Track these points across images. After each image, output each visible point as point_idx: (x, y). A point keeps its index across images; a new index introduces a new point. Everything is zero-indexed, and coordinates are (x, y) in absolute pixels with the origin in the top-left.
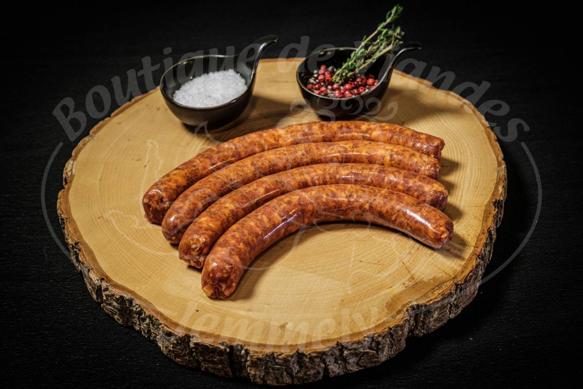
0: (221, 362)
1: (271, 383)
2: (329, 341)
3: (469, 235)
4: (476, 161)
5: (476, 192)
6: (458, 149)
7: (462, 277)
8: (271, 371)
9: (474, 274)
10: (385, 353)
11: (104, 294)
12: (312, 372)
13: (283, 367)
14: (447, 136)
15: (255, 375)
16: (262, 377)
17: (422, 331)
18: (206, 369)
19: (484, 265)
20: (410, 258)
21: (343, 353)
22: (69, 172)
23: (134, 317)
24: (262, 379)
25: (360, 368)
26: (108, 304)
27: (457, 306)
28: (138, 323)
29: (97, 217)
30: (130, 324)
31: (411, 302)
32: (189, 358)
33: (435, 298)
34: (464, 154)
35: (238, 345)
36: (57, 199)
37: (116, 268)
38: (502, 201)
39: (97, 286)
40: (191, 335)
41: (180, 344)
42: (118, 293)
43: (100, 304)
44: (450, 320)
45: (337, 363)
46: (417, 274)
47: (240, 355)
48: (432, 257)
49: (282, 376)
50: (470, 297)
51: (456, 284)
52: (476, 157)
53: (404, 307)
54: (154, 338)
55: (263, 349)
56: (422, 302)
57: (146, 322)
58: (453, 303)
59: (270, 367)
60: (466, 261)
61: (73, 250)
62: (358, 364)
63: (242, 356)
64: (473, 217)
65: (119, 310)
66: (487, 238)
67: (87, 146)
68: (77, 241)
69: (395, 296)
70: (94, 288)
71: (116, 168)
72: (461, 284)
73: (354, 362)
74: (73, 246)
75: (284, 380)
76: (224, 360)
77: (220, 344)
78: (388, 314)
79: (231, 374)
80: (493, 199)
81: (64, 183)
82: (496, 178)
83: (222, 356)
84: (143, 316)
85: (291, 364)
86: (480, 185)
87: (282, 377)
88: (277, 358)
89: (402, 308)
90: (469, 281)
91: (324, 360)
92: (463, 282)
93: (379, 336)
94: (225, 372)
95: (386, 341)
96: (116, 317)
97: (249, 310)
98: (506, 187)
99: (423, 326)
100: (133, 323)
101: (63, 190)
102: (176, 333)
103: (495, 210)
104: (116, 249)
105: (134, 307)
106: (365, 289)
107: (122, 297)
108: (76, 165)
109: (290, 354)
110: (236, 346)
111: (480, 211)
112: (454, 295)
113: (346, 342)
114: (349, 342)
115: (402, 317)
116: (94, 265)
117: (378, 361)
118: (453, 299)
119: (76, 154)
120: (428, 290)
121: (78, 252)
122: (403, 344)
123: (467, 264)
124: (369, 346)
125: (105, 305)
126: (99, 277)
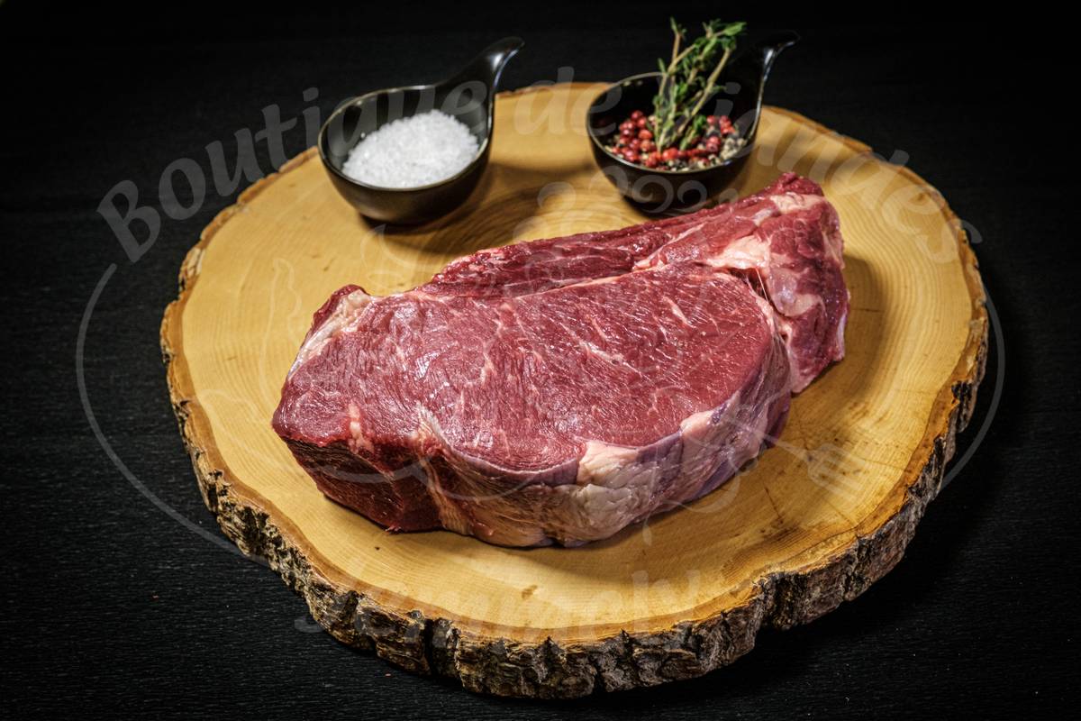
0: (410, 646)
1: (498, 692)
2: (608, 628)
3: (897, 447)
4: (932, 306)
5: (923, 364)
6: (902, 279)
7: (874, 526)
8: (497, 672)
9: (898, 522)
10: (712, 657)
11: (220, 499)
12: (573, 680)
13: (520, 668)
14: (884, 253)
15: (469, 675)
16: (481, 680)
17: (789, 621)
18: (384, 654)
19: (923, 505)
20: (782, 483)
21: (633, 652)
22: (191, 268)
23: (269, 547)
24: (480, 684)
25: (665, 680)
26: (226, 519)
27: (860, 579)
28: (275, 558)
29: (226, 357)
30: (264, 558)
31: (770, 567)
32: (356, 632)
33: (817, 564)
34: (911, 289)
35: (440, 619)
36: (162, 316)
37: (246, 456)
38: (970, 385)
39: (210, 485)
40: (360, 593)
41: (340, 606)
42: (241, 501)
43: (215, 514)
44: (845, 603)
45: (622, 668)
46: (790, 514)
47: (445, 637)
49: (516, 682)
50: (889, 564)
51: (859, 539)
53: (757, 575)
54: (300, 587)
55: (484, 632)
56: (791, 569)
57: (287, 559)
58: (853, 574)
59: (496, 665)
60: (883, 497)
61: (178, 413)
62: (659, 673)
63: (448, 641)
64: (910, 412)
65: (244, 532)
66: (932, 456)
67: (228, 223)
68: (185, 399)
69: (742, 552)
70: (206, 487)
72: (869, 541)
73: (652, 669)
74: (177, 408)
75: (522, 689)
76: (415, 643)
77: (409, 614)
78: (723, 585)
79: (427, 668)
80: (954, 380)
81: (180, 289)
82: (964, 340)
83: (412, 636)
84: (282, 547)
85: (534, 663)
86: (932, 351)
87: (519, 685)
88: (509, 651)
89: (751, 577)
90: (887, 535)
91: (596, 661)
92: (873, 537)
93: (701, 626)
94: (417, 665)
95: (715, 636)
96: (239, 542)
97: (470, 556)
98: (984, 359)
99: (792, 611)
100: (267, 556)
101: (174, 302)
102: (332, 587)
103: (954, 402)
105: (267, 529)
107: (248, 510)
108: (204, 257)
109: (534, 645)
110: (437, 621)
111: (925, 402)
112: (854, 559)
113: (639, 634)
114: (643, 633)
115: (749, 594)
116: (207, 447)
117: (699, 672)
118: (853, 567)
119: (209, 238)
120: (807, 547)
121: (185, 418)
122: (750, 641)
123: (886, 503)
124: (682, 642)
125: (221, 519)
126: (213, 470)
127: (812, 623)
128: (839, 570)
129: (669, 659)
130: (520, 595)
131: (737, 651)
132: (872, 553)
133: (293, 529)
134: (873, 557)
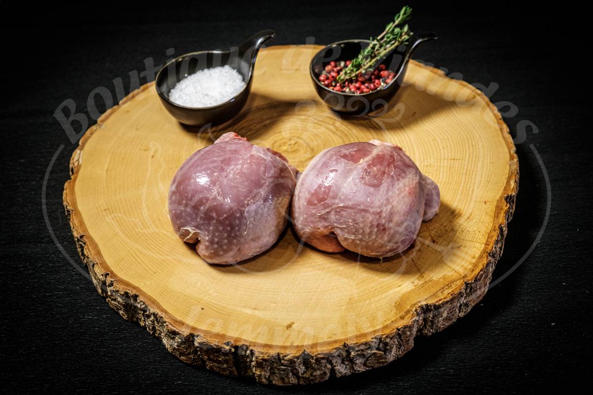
0: (226, 362)
1: (277, 383)
2: (336, 342)
3: (479, 232)
4: (488, 155)
5: (487, 186)
6: (470, 141)
7: (473, 275)
8: (276, 372)
9: (484, 272)
10: (393, 353)
11: (109, 289)
12: (318, 373)
13: (289, 368)
15: (260, 375)
16: (267, 377)
17: (431, 331)
18: (211, 368)
19: (495, 262)
20: (420, 256)
21: (350, 354)
22: (76, 161)
23: (139, 313)
24: (267, 379)
25: (367, 369)
26: (113, 300)
27: (466, 305)
28: (143, 319)
29: (103, 209)
30: (135, 319)
31: (420, 302)
32: (194, 356)
33: (445, 298)
34: (476, 147)
35: (243, 345)
36: (63, 189)
37: (121, 263)
38: (514, 196)
39: (102, 281)
40: (196, 334)
41: (185, 342)
42: (122, 289)
43: (105, 298)
44: (459, 319)
45: (344, 364)
47: (245, 355)
49: (287, 376)
50: (480, 296)
51: (466, 283)
52: (487, 150)
53: (413, 307)
54: (159, 334)
55: (268, 350)
56: (431, 302)
57: (151, 319)
58: (463, 302)
59: (276, 367)
60: (476, 259)
61: (78, 242)
62: (365, 365)
63: (248, 357)
64: (484, 213)
65: (124, 306)
66: (499, 235)
67: (94, 135)
68: (82, 234)
69: (404, 295)
70: (99, 283)
71: (123, 158)
72: (471, 284)
73: (361, 363)
74: (78, 239)
75: (290, 380)
76: (229, 360)
77: (225, 344)
78: (396, 314)
79: (236, 373)
80: (505, 194)
81: (71, 173)
82: (508, 172)
83: (227, 356)
84: (148, 313)
85: (297, 365)
86: (492, 179)
87: (288, 378)
88: (283, 359)
89: (411, 308)
90: (480, 280)
91: (331, 361)
92: (473, 281)
93: (387, 337)
94: (230, 372)
95: (394, 342)
96: (121, 312)
97: (255, 309)
98: (518, 182)
99: (432, 325)
100: (138, 318)
101: (69, 181)
102: (180, 332)
103: (506, 205)
104: (121, 243)
105: (138, 303)
106: (373, 288)
107: (126, 293)
108: (83, 155)
109: (296, 355)
110: (241, 346)
111: (491, 206)
112: (464, 294)
113: (354, 344)
114: (356, 343)
115: (410, 318)
116: (99, 260)
117: (386, 362)
118: (463, 299)
119: (84, 144)
120: (438, 289)
121: (83, 245)
122: (412, 343)
123: (478, 262)
124: (377, 347)
125: (110, 300)
126: (103, 272)
127: (442, 331)
128: (456, 301)
129: (370, 357)
130: (286, 328)
131: (405, 349)
132: (472, 290)
133: (154, 302)
134: (473, 292)
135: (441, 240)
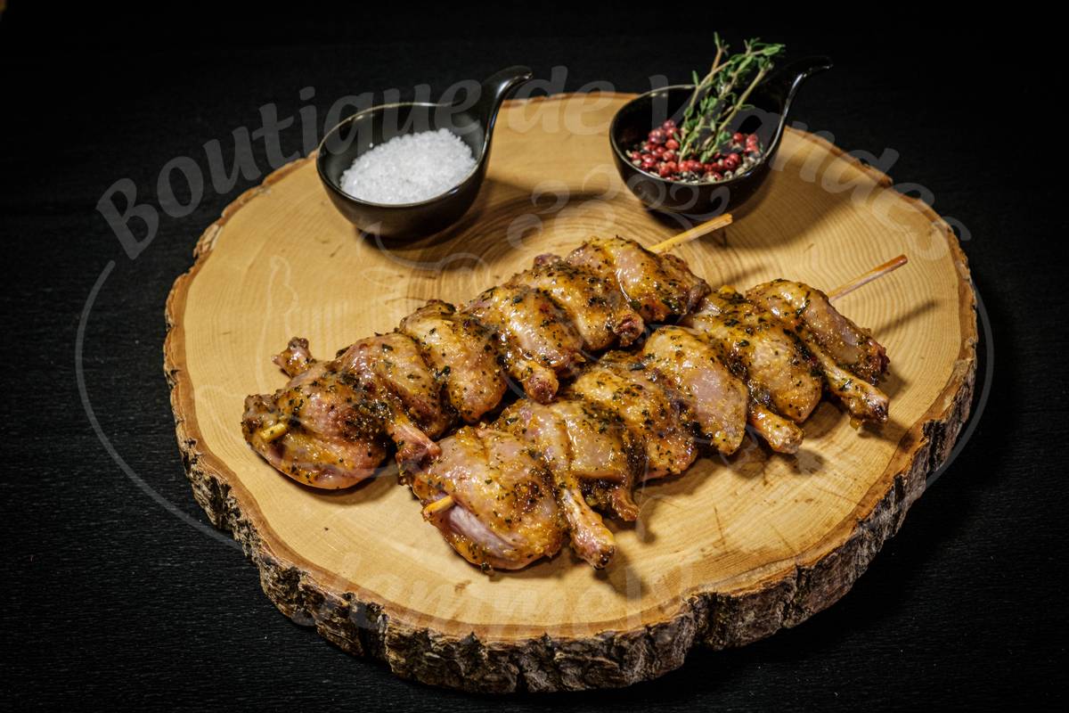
0: (345, 627)
1: (424, 681)
2: (532, 630)
3: (856, 480)
4: (920, 342)
7: (815, 556)
8: (422, 661)
9: (842, 555)
10: (637, 669)
11: (192, 467)
12: (494, 677)
13: (444, 659)
15: (397, 661)
16: (408, 667)
17: (721, 642)
18: (323, 632)
19: (879, 540)
20: (732, 504)
21: (554, 655)
22: (206, 244)
23: (231, 518)
24: (407, 671)
25: (588, 687)
26: (197, 487)
27: (799, 608)
28: (237, 528)
29: (222, 331)
30: (228, 527)
31: (703, 587)
32: (298, 608)
33: (751, 588)
35: (373, 603)
36: (171, 287)
38: (944, 424)
39: (184, 453)
40: (301, 570)
41: (284, 581)
42: (208, 471)
44: (784, 629)
45: (544, 670)
46: (733, 536)
48: (772, 510)
49: (442, 673)
50: (832, 596)
51: (798, 567)
52: (922, 334)
53: (688, 593)
54: (255, 559)
55: (412, 620)
56: (724, 589)
57: (245, 531)
58: (792, 602)
59: (422, 654)
60: (832, 527)
61: (166, 381)
62: (581, 679)
63: (379, 625)
65: (211, 501)
66: (890, 492)
67: (248, 204)
68: (176, 368)
72: (809, 571)
73: (574, 674)
74: (168, 376)
76: (350, 625)
77: (344, 596)
79: (361, 650)
80: (926, 419)
82: (946, 379)
83: (346, 617)
84: (240, 519)
85: (457, 656)
87: (443, 676)
88: (434, 642)
89: (683, 594)
90: (830, 567)
91: (517, 660)
92: (813, 567)
93: (624, 637)
94: (352, 646)
95: (639, 649)
96: (208, 510)
97: (413, 545)
99: (724, 632)
100: (231, 526)
101: (185, 274)
102: (277, 561)
103: (922, 440)
105: (229, 500)
107: (213, 480)
108: (221, 233)
110: (370, 605)
112: (792, 588)
113: (561, 638)
114: (564, 638)
115: (677, 611)
116: (187, 416)
117: (622, 682)
118: (792, 596)
119: (229, 216)
120: (744, 570)
121: (173, 386)
122: (679, 657)
123: (833, 535)
124: (604, 651)
126: (188, 438)
127: (744, 647)
128: (774, 597)
129: (592, 666)
130: (453, 589)
131: (664, 666)
132: (812, 584)
133: (251, 503)
134: (813, 587)
135: (780, 482)
